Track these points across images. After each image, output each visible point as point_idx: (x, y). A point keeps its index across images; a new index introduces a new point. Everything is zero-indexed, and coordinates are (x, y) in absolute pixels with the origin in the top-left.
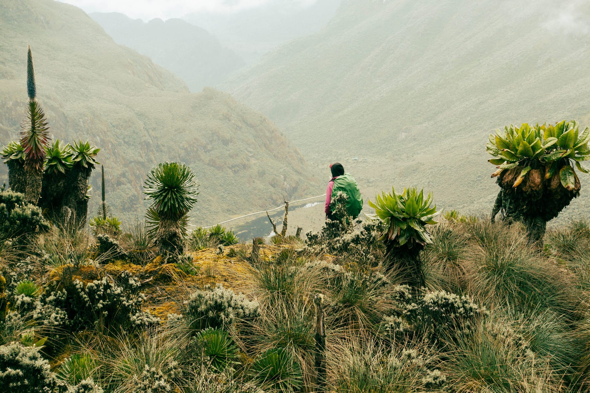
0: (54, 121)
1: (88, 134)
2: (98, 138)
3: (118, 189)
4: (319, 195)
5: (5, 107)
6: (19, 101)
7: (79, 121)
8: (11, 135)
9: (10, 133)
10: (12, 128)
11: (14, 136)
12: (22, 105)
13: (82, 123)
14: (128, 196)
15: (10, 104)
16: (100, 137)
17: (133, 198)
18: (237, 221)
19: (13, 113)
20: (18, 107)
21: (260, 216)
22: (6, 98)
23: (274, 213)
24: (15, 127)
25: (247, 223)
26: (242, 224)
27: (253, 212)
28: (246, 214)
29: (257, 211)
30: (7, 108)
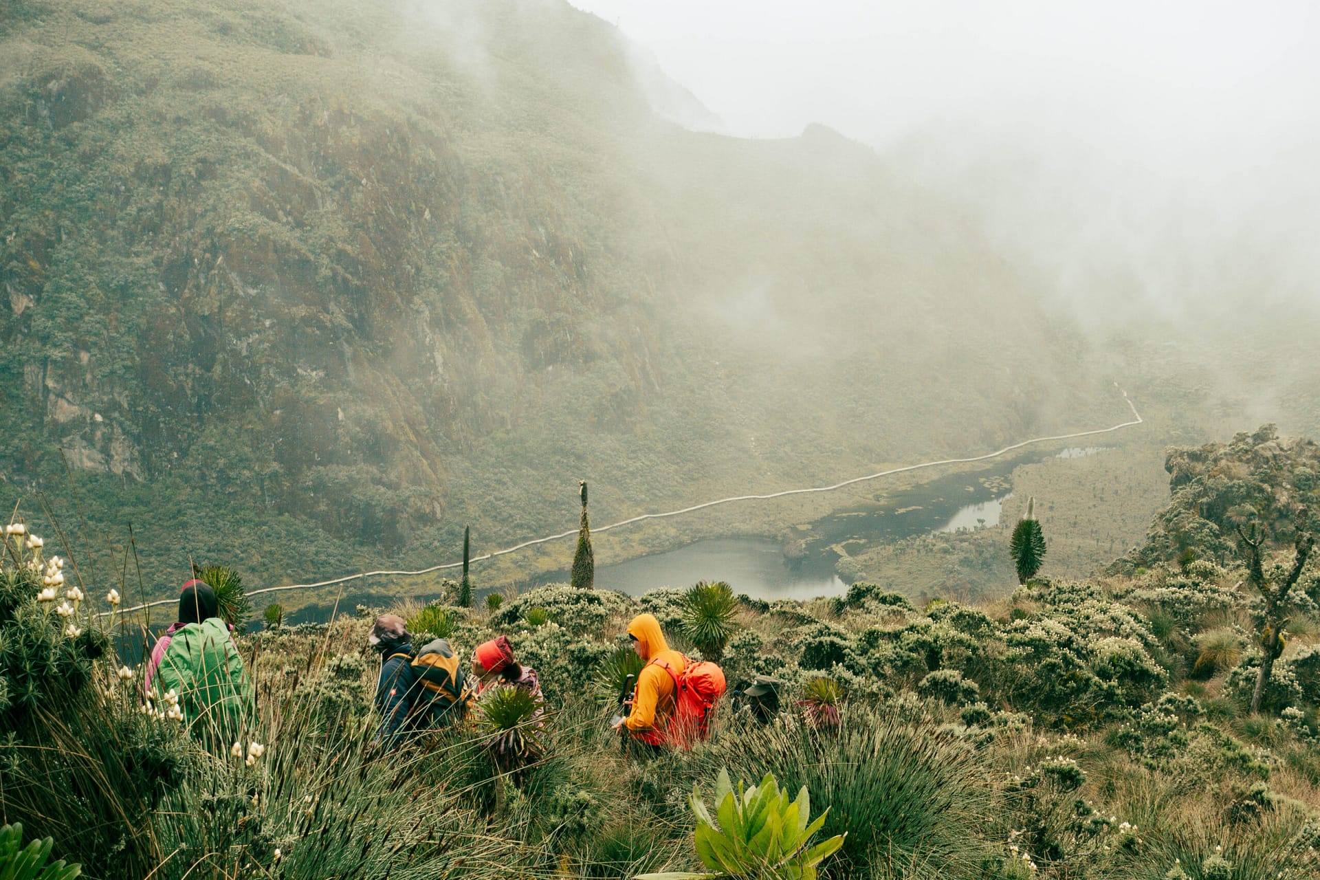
0: (433, 175)
1: (515, 217)
2: (542, 230)
3: (588, 369)
4: (1101, 428)
5: (311, 124)
6: (346, 111)
7: (495, 181)
8: (320, 202)
9: (318, 194)
10: (325, 183)
11: (328, 203)
12: (353, 123)
13: (501, 187)
14: (613, 391)
15: (322, 117)
16: (546, 229)
17: (625, 397)
18: (890, 480)
19: (330, 142)
20: (344, 128)
21: (950, 471)
22: (314, 100)
23: (988, 466)
24: (331, 180)
25: (918, 486)
26: (904, 488)
27: (933, 460)
28: (912, 464)
29: (943, 458)
30: (316, 127)
